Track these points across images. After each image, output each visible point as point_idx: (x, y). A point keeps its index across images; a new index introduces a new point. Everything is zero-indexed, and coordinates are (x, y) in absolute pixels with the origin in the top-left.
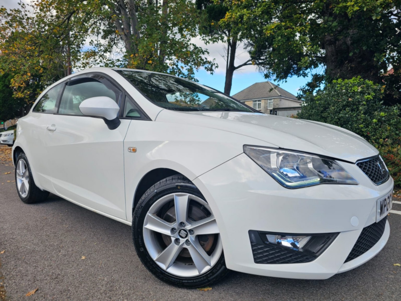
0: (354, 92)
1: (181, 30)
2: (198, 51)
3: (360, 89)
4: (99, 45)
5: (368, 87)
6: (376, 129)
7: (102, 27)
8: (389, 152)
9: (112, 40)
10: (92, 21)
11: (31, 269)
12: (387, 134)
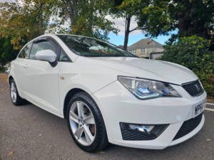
0: (192, 44)
1: (100, 12)
2: (109, 23)
3: (195, 42)
4: (57, 21)
5: (200, 41)
6: (204, 64)
7: (59, 11)
8: (211, 76)
9: (64, 18)
10: (53, 8)
11: (13, 141)
12: (210, 67)
